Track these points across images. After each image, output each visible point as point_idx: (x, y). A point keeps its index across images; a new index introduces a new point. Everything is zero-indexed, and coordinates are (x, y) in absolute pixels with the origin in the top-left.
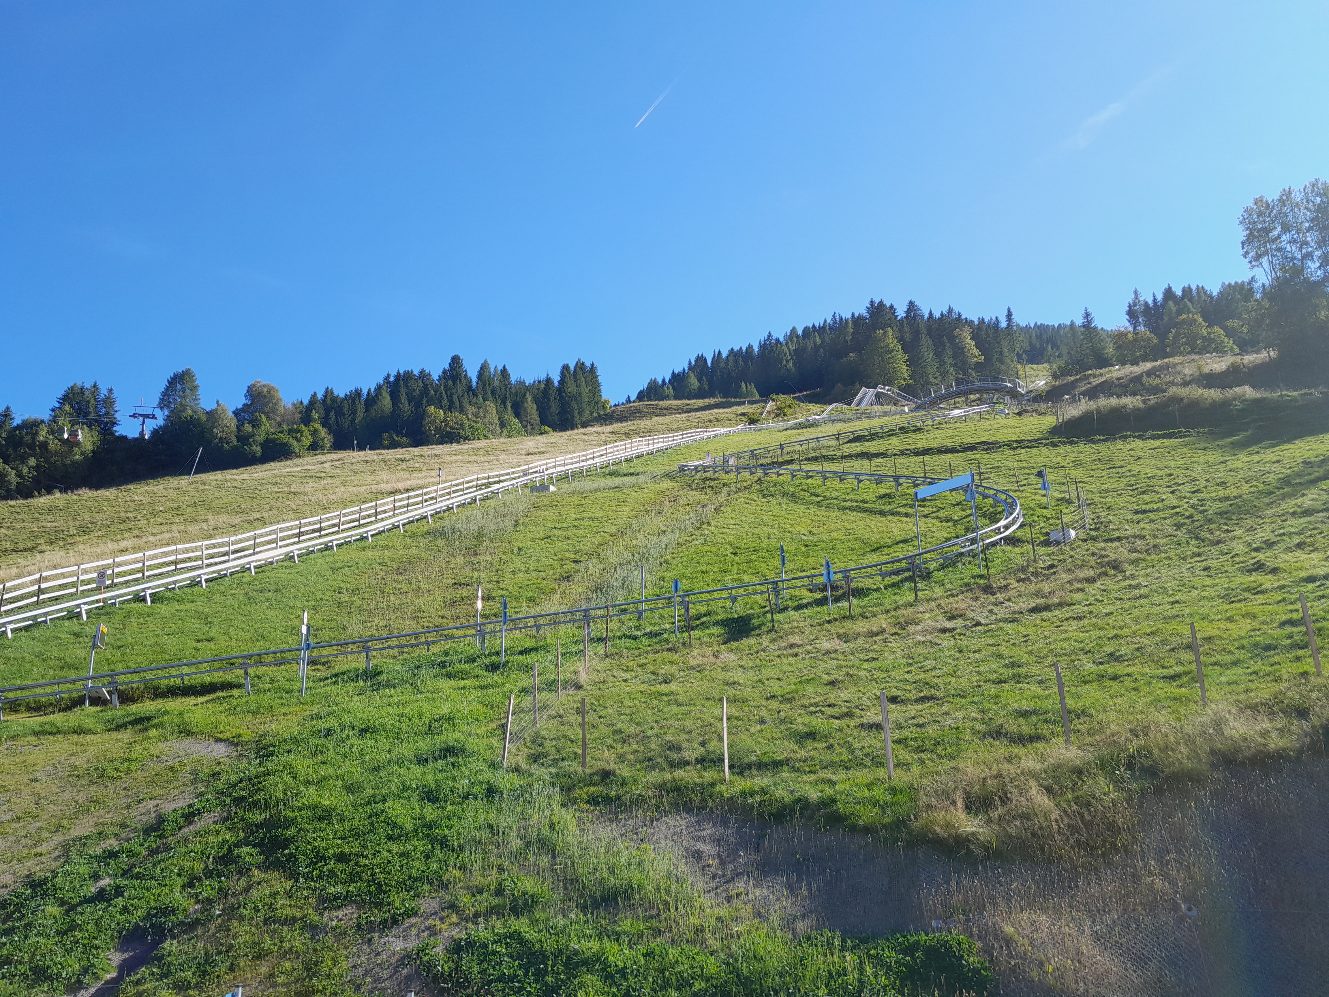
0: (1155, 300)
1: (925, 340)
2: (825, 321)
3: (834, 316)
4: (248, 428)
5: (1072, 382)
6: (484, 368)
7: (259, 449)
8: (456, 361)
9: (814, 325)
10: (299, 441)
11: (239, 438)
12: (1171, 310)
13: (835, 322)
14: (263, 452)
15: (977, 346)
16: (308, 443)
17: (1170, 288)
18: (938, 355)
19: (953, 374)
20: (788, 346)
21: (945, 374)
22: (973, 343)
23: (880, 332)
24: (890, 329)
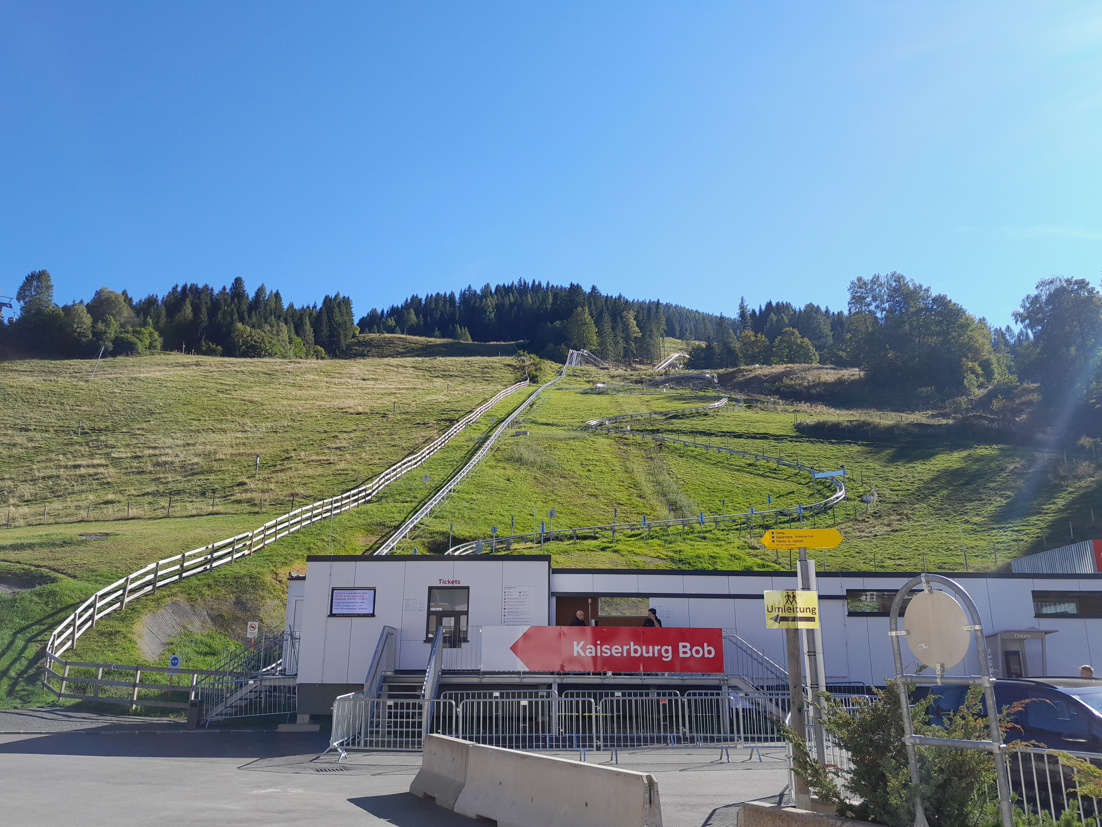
0: (760, 309)
1: (607, 318)
2: (513, 283)
3: (520, 280)
4: (101, 326)
5: (732, 373)
6: (260, 291)
7: (110, 344)
8: (238, 281)
9: (504, 285)
10: (141, 341)
11: (94, 334)
12: (772, 319)
13: (521, 285)
14: (113, 348)
15: (637, 325)
16: (147, 342)
17: (771, 302)
18: (613, 329)
19: (622, 344)
20: (491, 301)
21: (616, 343)
22: (635, 323)
23: (580, 309)
24: (587, 308)
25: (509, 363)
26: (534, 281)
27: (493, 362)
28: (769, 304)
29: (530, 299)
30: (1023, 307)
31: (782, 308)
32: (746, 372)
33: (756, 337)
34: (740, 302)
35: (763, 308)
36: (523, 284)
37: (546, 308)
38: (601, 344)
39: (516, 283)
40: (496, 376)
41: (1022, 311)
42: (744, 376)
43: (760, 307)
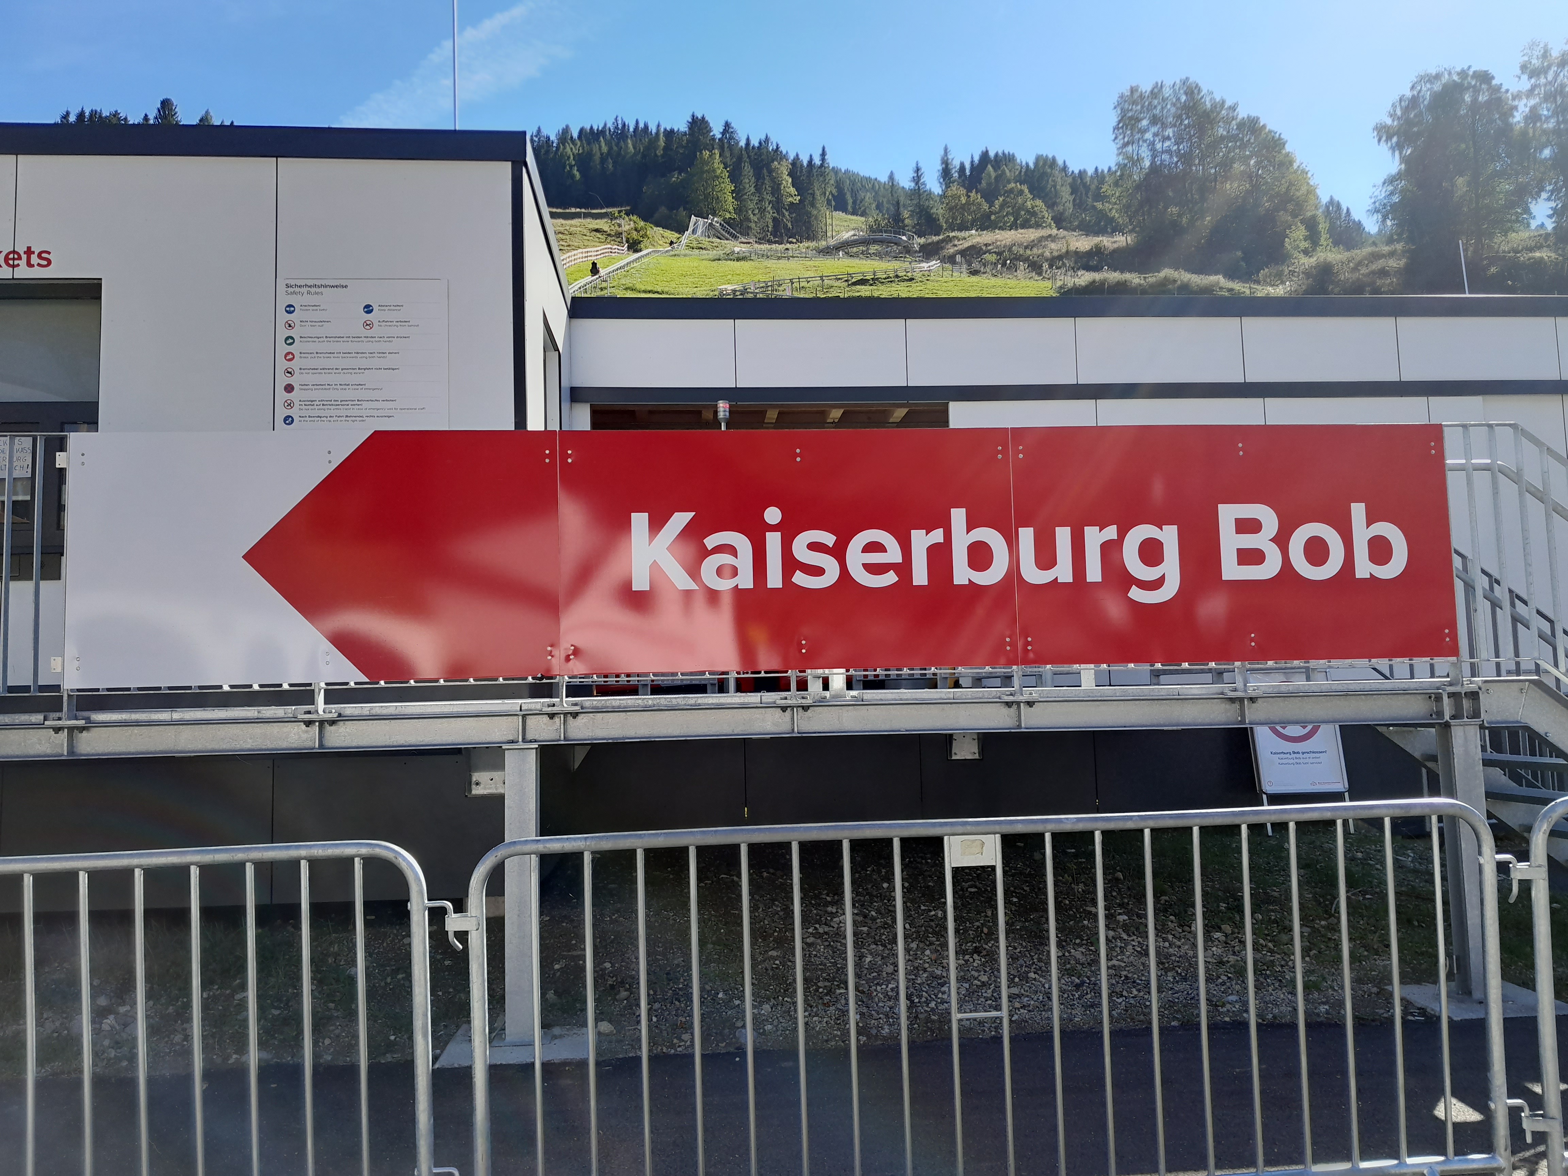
0: (972, 162)
1: (747, 169)
2: (605, 125)
3: (616, 119)
5: (938, 242)
9: (592, 127)
12: (989, 175)
13: (617, 128)
15: (793, 185)
17: (987, 151)
18: (758, 189)
19: (770, 213)
20: (571, 149)
21: (762, 211)
22: (790, 180)
23: (706, 153)
24: (716, 151)
25: (596, 227)
26: (637, 122)
27: (571, 226)
28: (985, 155)
29: (630, 146)
30: (1392, 115)
31: (1003, 160)
32: (959, 240)
33: (969, 197)
34: (942, 153)
35: (976, 159)
36: (620, 126)
37: (656, 155)
38: (739, 210)
39: (610, 125)
40: (576, 244)
41: (1389, 121)
42: (956, 246)
43: (972, 158)
